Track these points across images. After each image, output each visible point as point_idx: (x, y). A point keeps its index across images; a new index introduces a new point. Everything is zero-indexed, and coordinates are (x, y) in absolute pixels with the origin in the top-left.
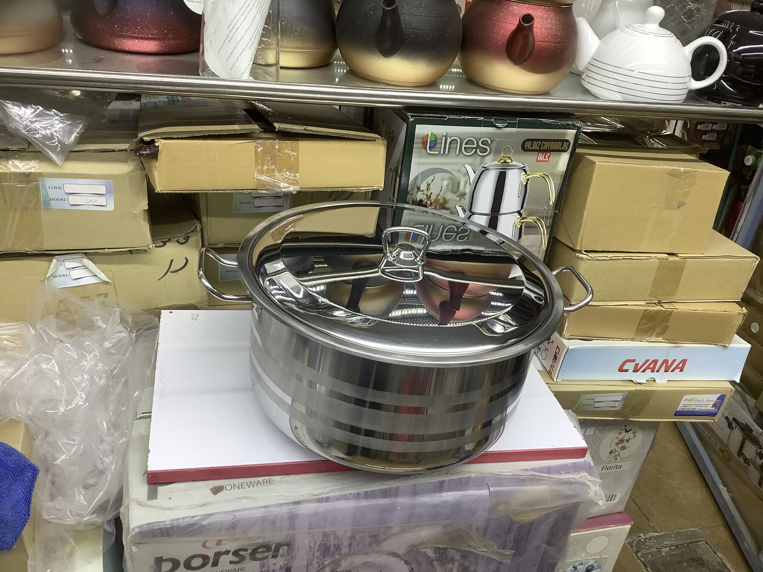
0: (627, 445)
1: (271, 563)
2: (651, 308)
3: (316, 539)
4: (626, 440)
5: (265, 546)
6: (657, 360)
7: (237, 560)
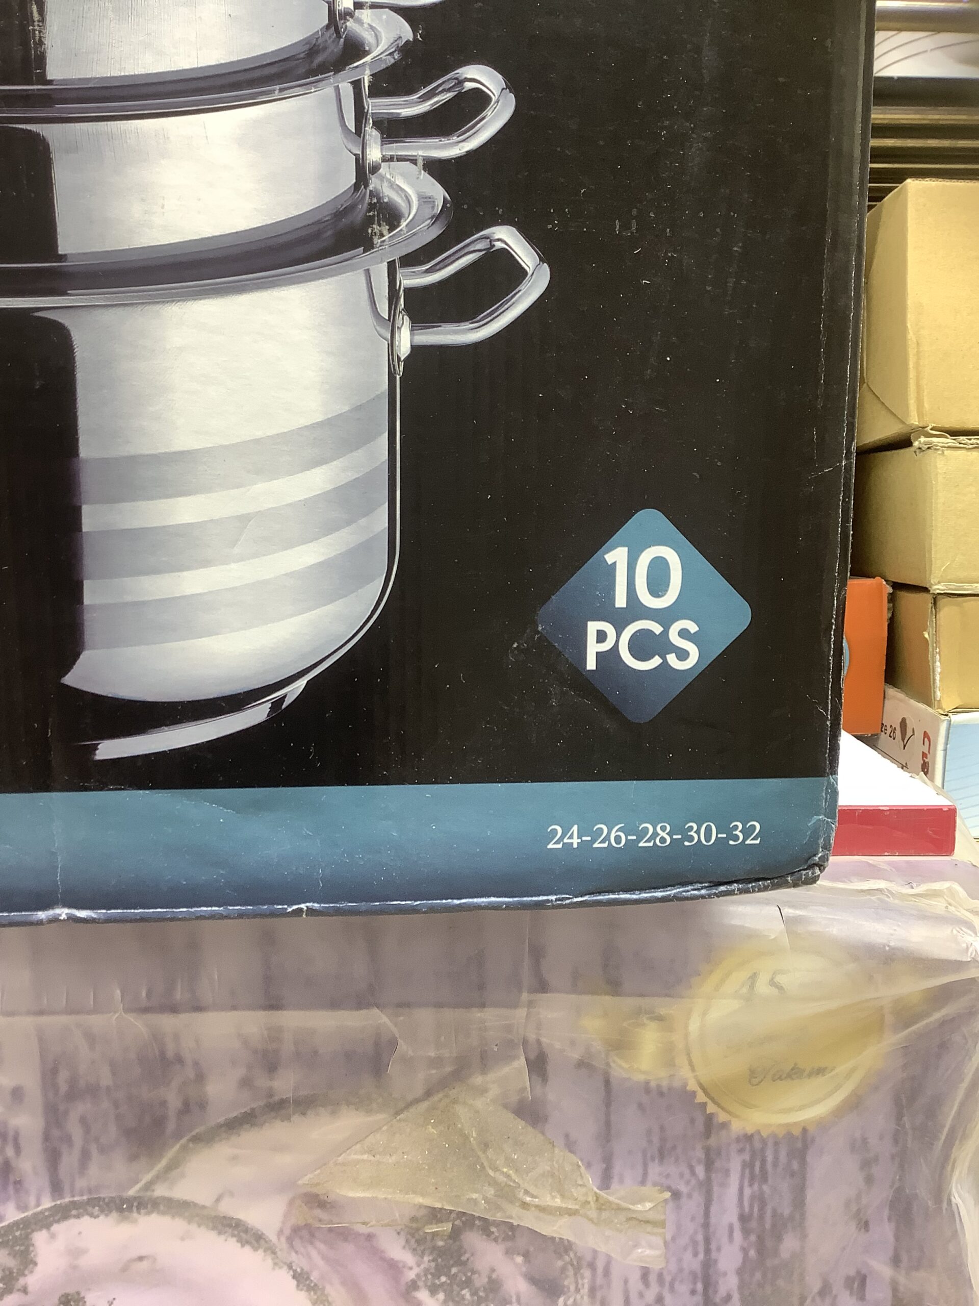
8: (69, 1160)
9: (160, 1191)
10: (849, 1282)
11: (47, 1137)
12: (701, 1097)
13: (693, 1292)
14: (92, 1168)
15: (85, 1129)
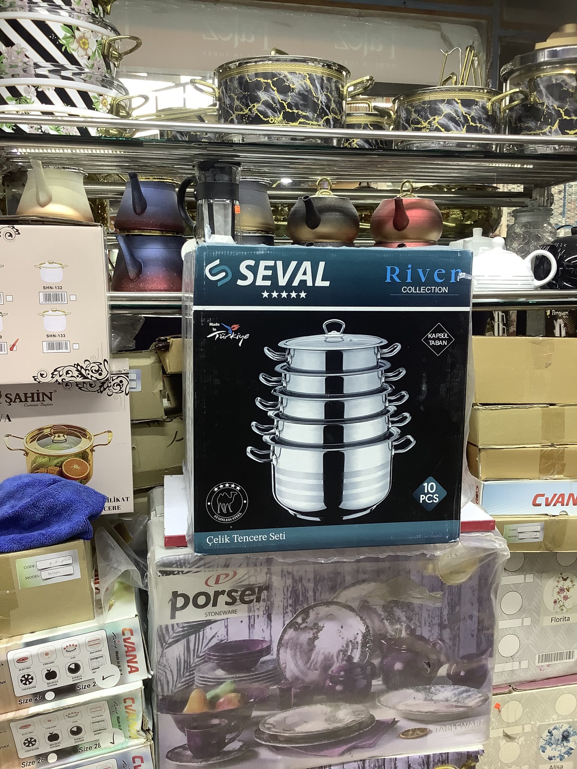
0: (568, 594)
1: (256, 608)
2: (546, 449)
3: (288, 585)
4: (567, 589)
5: (250, 588)
6: (564, 494)
7: (231, 601)
8: (318, 594)
9: (335, 600)
10: (469, 616)
11: (314, 589)
12: (441, 578)
13: (438, 619)
14: (322, 596)
15: (322, 587)
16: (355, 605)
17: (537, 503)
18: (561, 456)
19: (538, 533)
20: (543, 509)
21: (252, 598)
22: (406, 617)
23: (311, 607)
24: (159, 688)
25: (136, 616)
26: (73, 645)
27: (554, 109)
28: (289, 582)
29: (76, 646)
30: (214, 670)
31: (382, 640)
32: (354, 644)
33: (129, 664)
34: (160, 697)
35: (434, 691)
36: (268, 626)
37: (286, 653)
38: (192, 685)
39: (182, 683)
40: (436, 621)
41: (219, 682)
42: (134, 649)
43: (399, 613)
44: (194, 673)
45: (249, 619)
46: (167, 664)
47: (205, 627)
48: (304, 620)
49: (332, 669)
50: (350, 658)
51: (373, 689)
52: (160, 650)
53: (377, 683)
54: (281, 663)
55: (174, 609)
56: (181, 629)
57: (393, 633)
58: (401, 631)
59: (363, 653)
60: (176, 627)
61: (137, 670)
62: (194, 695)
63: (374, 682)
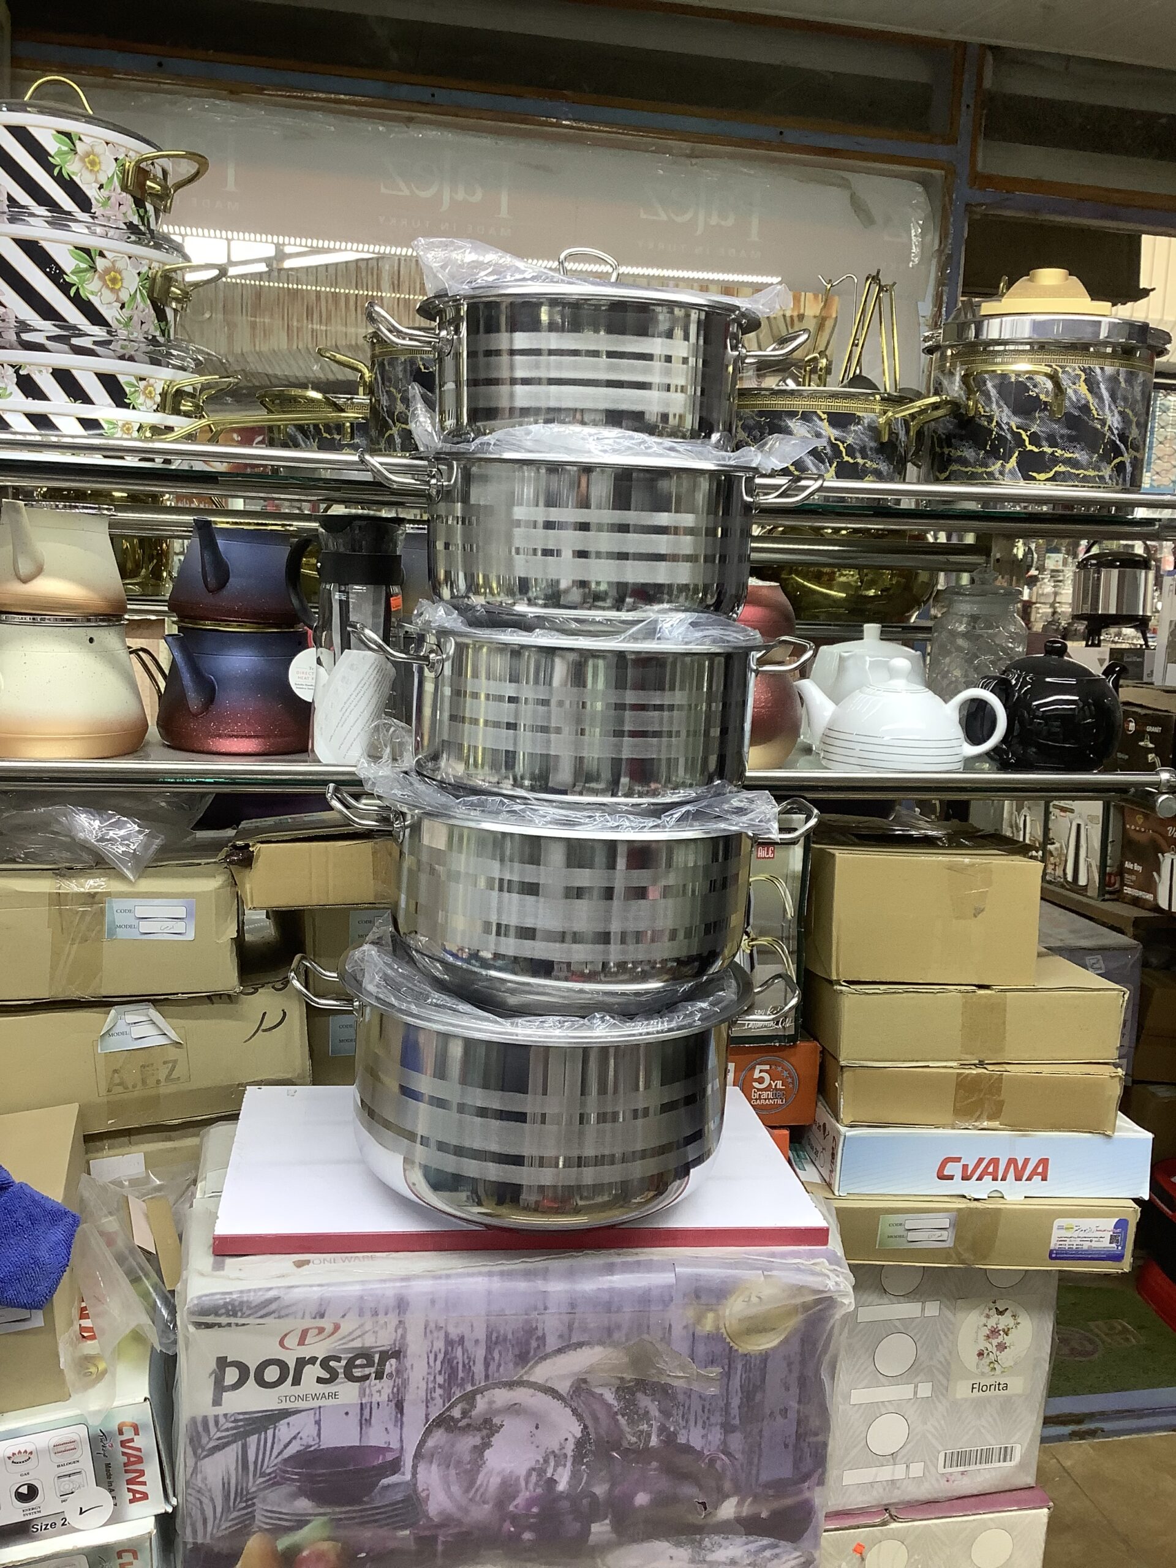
0: (1007, 1340)
1: (374, 1389)
2: (967, 1071)
3: (435, 1349)
4: (1004, 1331)
5: (365, 1355)
6: (998, 1159)
7: (328, 1376)
8: (493, 1367)
9: (525, 1378)
10: (781, 1410)
11: (485, 1358)
12: (728, 1340)
13: (721, 1416)
14: (501, 1369)
15: (500, 1355)
16: (564, 1387)
17: (946, 1173)
18: (995, 1085)
19: (945, 1233)
20: (958, 1186)
21: (367, 1371)
22: (661, 1411)
23: (480, 1391)
24: (189, 1530)
25: (145, 1399)
26: (26, 1452)
27: (1010, 429)
28: (440, 1345)
29: (31, 1453)
30: (294, 1496)
31: (613, 1450)
32: (559, 1458)
33: (130, 1487)
34: (189, 1546)
35: (709, 1545)
36: (396, 1421)
37: (430, 1472)
38: (250, 1525)
39: (232, 1520)
40: (717, 1418)
41: (301, 1522)
42: (140, 1460)
43: (645, 1402)
44: (254, 1504)
45: (362, 1409)
46: (203, 1486)
47: (278, 1421)
48: (465, 1414)
49: (515, 1503)
50: (552, 1482)
51: (592, 1540)
52: (191, 1462)
53: (600, 1529)
54: (420, 1489)
55: (220, 1387)
56: (233, 1425)
57: (634, 1439)
58: (649, 1435)
59: (575, 1475)
60: (222, 1420)
61: (145, 1496)
62: (254, 1544)
63: (595, 1528)
